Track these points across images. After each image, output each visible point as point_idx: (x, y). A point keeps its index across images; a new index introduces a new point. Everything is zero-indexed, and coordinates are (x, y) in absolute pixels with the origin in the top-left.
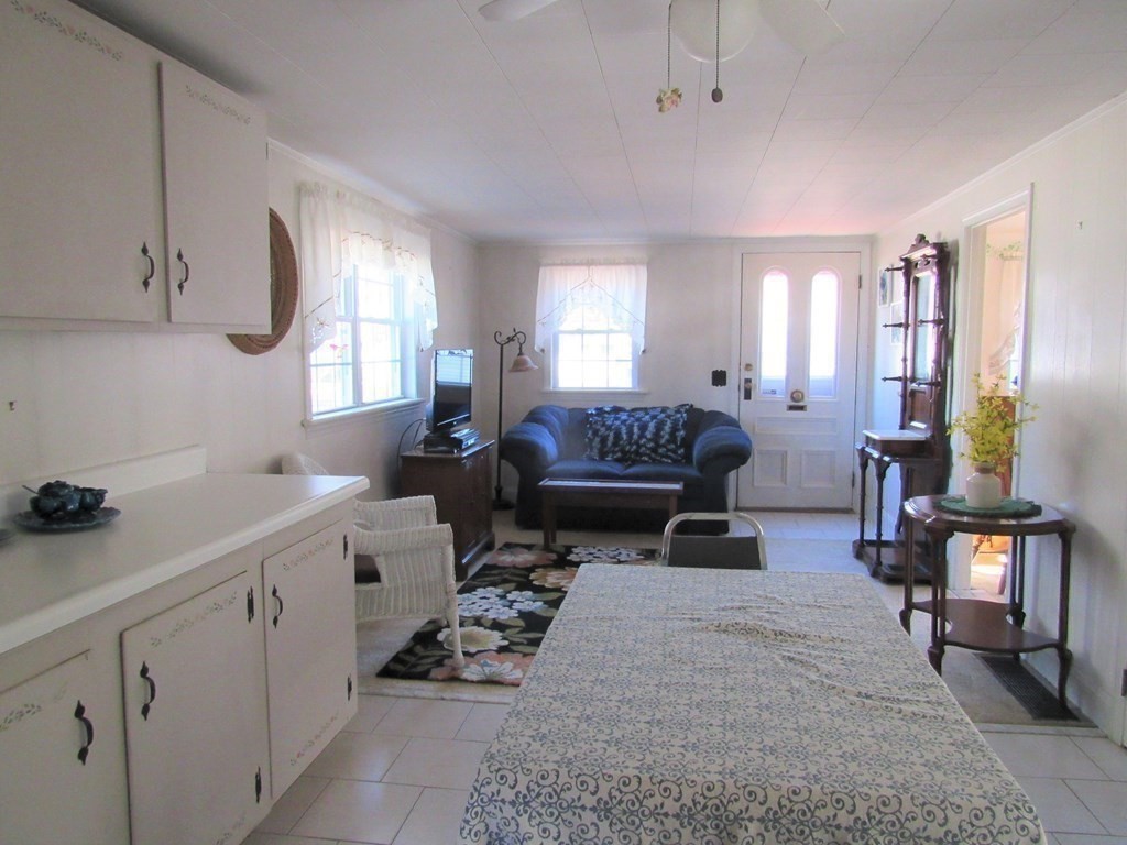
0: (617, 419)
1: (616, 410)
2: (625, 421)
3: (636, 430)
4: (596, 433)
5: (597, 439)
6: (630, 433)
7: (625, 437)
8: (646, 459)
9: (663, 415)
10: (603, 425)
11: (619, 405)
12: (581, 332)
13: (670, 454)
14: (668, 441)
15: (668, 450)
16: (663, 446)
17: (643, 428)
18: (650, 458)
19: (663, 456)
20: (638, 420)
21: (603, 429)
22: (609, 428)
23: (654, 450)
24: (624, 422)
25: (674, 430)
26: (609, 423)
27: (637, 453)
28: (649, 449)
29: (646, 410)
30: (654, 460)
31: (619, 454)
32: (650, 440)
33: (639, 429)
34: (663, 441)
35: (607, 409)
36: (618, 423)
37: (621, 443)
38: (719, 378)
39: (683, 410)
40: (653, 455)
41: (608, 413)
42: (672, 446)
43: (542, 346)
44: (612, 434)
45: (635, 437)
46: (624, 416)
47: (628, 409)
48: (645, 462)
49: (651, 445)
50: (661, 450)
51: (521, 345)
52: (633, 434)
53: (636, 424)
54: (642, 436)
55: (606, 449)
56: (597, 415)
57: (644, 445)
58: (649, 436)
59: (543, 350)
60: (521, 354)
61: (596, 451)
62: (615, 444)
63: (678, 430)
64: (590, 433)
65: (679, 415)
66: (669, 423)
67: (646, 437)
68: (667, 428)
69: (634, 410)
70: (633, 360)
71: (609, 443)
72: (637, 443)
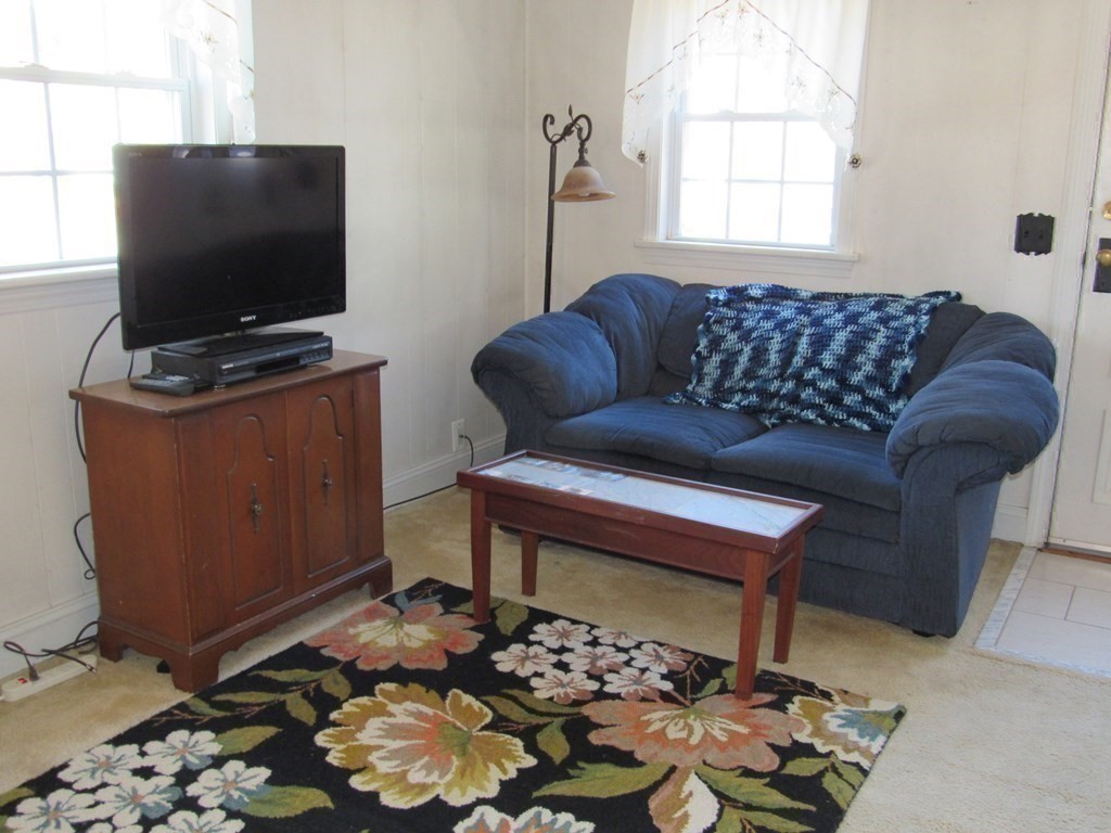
0: (769, 315)
1: (778, 294)
2: (787, 321)
3: (803, 346)
4: (715, 343)
5: (716, 359)
6: (788, 353)
7: (774, 358)
8: (810, 415)
9: (874, 315)
10: (737, 327)
11: (788, 283)
12: (731, 117)
13: (869, 409)
14: (869, 379)
15: (867, 400)
16: (858, 389)
17: (821, 342)
18: (822, 415)
19: (852, 413)
20: (817, 322)
21: (733, 337)
22: (745, 337)
23: (835, 399)
24: (780, 325)
25: (890, 353)
26: (749, 323)
27: (794, 399)
28: (821, 393)
29: (843, 300)
30: (830, 420)
31: (754, 398)
32: (827, 372)
33: (811, 344)
34: (856, 378)
35: (755, 292)
36: (768, 325)
37: (763, 372)
38: (1034, 234)
39: (925, 307)
40: (830, 409)
41: (757, 301)
42: (878, 392)
43: (641, 148)
44: (747, 350)
45: (797, 361)
46: (786, 311)
47: (804, 294)
48: (809, 422)
49: (828, 384)
50: (851, 399)
51: (583, 143)
52: (793, 354)
53: (807, 331)
54: (811, 362)
55: (727, 385)
56: (727, 304)
57: (812, 383)
58: (828, 360)
59: (642, 157)
60: (581, 162)
61: (708, 383)
62: (748, 374)
63: (902, 355)
64: (703, 342)
65: (910, 319)
66: (881, 338)
67: (820, 365)
68: (873, 349)
69: (819, 297)
70: (835, 183)
71: (738, 371)
72: (798, 377)
